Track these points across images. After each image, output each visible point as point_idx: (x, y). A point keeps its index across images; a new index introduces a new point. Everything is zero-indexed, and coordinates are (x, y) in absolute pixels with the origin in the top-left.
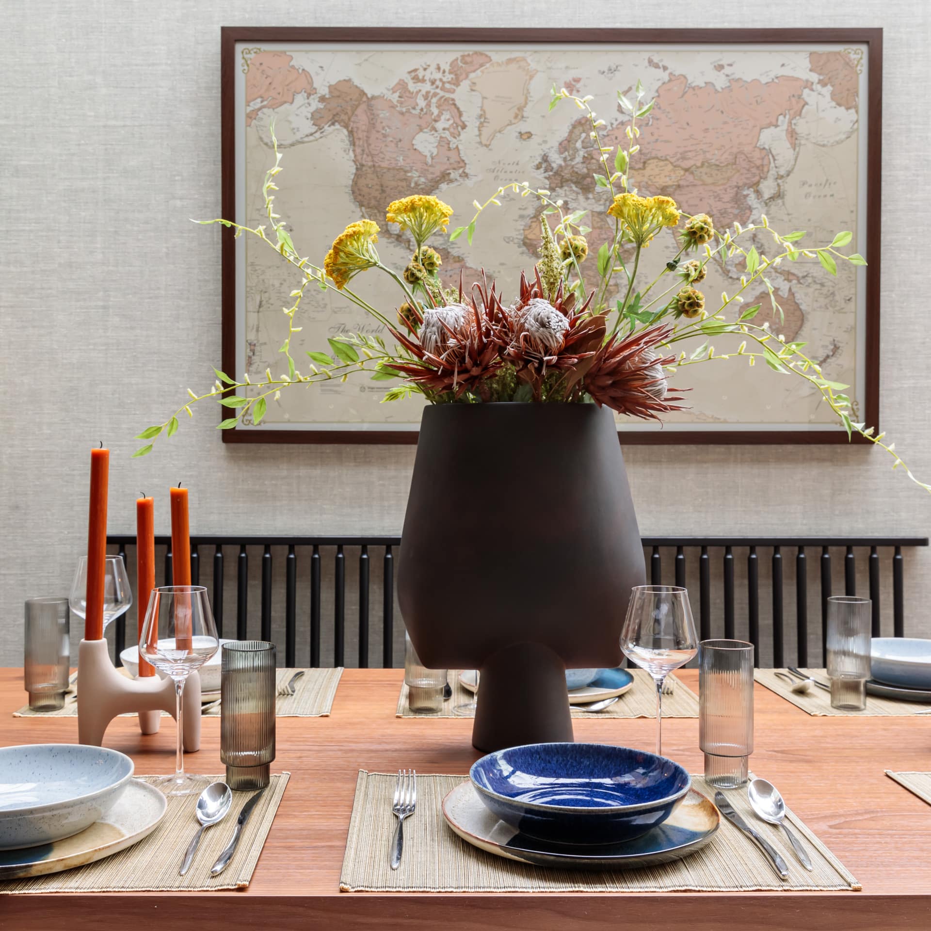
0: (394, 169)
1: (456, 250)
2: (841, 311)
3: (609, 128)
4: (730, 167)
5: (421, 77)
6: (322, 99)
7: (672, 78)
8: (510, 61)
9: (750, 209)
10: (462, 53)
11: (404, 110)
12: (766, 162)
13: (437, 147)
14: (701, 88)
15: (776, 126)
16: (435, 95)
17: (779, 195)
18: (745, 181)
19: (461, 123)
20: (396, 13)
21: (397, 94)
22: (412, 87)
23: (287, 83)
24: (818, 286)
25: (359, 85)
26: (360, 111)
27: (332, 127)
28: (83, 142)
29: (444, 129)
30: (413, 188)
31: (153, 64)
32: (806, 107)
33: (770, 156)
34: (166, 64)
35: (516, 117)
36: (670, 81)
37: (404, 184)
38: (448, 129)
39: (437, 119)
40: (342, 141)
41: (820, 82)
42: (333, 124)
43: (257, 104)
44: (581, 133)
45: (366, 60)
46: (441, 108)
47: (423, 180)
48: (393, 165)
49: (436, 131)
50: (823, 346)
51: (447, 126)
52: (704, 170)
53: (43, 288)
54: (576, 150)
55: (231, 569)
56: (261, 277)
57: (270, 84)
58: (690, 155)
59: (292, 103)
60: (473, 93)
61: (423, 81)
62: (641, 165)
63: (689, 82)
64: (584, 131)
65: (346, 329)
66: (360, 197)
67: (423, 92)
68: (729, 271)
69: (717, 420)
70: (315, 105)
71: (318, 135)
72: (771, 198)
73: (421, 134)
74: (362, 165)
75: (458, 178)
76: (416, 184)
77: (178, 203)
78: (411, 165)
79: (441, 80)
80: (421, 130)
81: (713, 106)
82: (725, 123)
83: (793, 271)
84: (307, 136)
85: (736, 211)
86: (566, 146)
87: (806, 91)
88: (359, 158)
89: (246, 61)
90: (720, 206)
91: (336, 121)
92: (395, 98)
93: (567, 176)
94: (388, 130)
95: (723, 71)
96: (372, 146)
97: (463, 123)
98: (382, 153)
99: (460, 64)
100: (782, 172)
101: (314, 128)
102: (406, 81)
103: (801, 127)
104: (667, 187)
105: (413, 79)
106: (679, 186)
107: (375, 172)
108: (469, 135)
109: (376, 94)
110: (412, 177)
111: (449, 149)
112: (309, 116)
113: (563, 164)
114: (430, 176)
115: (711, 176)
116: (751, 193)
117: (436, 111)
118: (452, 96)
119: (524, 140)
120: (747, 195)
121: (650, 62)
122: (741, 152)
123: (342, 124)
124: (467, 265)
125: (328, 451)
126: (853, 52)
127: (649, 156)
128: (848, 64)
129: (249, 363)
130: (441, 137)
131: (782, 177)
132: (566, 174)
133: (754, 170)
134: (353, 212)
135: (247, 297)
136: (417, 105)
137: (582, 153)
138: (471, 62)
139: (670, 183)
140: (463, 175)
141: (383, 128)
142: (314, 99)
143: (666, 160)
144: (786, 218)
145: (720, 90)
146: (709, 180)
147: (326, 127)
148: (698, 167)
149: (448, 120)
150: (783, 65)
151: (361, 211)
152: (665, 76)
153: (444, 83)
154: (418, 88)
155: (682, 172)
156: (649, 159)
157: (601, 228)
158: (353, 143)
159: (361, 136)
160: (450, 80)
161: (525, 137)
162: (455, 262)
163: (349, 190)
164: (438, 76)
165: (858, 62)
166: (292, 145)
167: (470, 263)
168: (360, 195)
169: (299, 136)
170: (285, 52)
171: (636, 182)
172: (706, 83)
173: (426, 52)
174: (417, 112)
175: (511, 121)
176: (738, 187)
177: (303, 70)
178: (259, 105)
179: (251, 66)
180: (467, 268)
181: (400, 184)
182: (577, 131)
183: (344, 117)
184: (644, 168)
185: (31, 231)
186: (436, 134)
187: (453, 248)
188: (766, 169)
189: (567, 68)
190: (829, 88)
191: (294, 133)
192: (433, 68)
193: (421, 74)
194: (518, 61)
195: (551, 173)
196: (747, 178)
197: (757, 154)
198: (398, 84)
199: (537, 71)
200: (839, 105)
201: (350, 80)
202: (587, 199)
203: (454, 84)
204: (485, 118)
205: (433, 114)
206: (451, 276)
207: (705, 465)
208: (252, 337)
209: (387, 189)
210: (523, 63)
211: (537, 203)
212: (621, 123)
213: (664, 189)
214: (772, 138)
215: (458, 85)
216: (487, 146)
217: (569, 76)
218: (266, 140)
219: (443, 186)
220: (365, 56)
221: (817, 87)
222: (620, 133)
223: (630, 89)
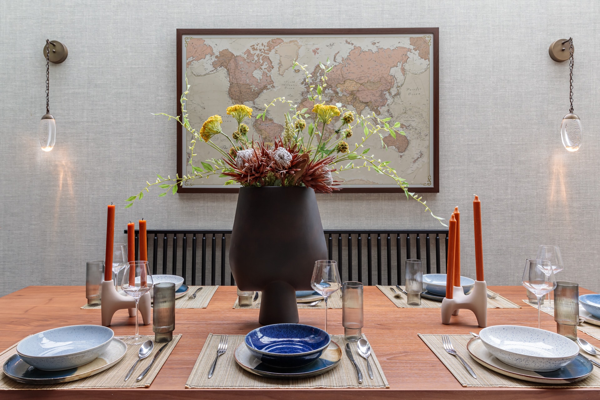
0: (245, 84)
1: (270, 116)
2: (423, 140)
4: (378, 83)
5: (255, 48)
6: (217, 57)
7: (356, 48)
8: (291, 42)
9: (387, 99)
10: (272, 39)
11: (249, 61)
12: (393, 81)
13: (262, 76)
14: (367, 52)
15: (397, 67)
16: (261, 55)
17: (398, 94)
18: (384, 88)
19: (271, 66)
20: (246, 23)
21: (246, 55)
22: (252, 52)
23: (203, 51)
24: (414, 130)
25: (231, 51)
26: (231, 62)
27: (221, 68)
28: (122, 74)
29: (265, 69)
30: (253, 92)
31: (150, 43)
32: (409, 59)
33: (395, 79)
34: (155, 43)
36: (354, 49)
37: (249, 90)
38: (266, 69)
39: (262, 64)
40: (225, 73)
41: (414, 49)
42: (221, 67)
43: (191, 59)
44: (319, 70)
45: (234, 42)
46: (264, 60)
47: (257, 89)
48: (245, 83)
49: (262, 69)
50: (416, 154)
51: (266, 67)
52: (368, 84)
53: (106, 132)
54: (317, 77)
55: (180, 243)
57: (196, 51)
58: (363, 78)
59: (205, 59)
60: (276, 54)
61: (256, 50)
62: (343, 82)
63: (362, 49)
65: (226, 147)
66: (232, 96)
67: (257, 54)
69: (374, 183)
70: (214, 59)
71: (215, 71)
72: (395, 95)
73: (256, 70)
74: (233, 83)
75: (271, 88)
76: (254, 90)
77: (160, 98)
78: (252, 83)
79: (264, 49)
80: (256, 69)
81: (372, 59)
82: (376, 65)
83: (404, 124)
84: (211, 71)
85: (381, 100)
86: (313, 75)
87: (409, 53)
88: (231, 80)
89: (187, 42)
90: (374, 98)
91: (222, 66)
92: (245, 56)
94: (243, 69)
95: (375, 45)
96: (237, 76)
97: (272, 66)
98: (240, 78)
99: (271, 43)
100: (399, 85)
101: (214, 69)
102: (250, 50)
103: (407, 67)
104: (353, 91)
105: (252, 49)
106: (358, 91)
107: (238, 86)
108: (274, 71)
109: (238, 55)
110: (252, 88)
111: (267, 76)
112: (212, 64)
113: (312, 82)
114: (259, 87)
115: (371, 86)
116: (387, 93)
117: (261, 62)
118: (268, 55)
119: (297, 73)
120: (385, 94)
121: (346, 41)
122: (383, 77)
123: (225, 67)
124: (274, 122)
125: (219, 196)
126: (427, 37)
127: (346, 78)
128: (425, 42)
129: (188, 161)
130: (264, 72)
131: (399, 86)
133: (388, 84)
134: (229, 101)
135: (187, 135)
136: (254, 59)
137: (320, 78)
138: (276, 42)
139: (355, 89)
140: (272, 86)
141: (241, 68)
142: (213, 57)
143: (353, 80)
144: (401, 103)
145: (374, 53)
146: (370, 88)
147: (218, 68)
148: (366, 83)
149: (267, 65)
150: (399, 42)
151: (232, 100)
152: (352, 47)
153: (265, 50)
154: (254, 53)
155: (359, 85)
156: (346, 80)
158: (229, 74)
159: (232, 71)
160: (267, 49)
161: (297, 71)
162: (270, 121)
163: (227, 93)
164: (263, 47)
165: (429, 41)
166: (205, 75)
167: (275, 121)
168: (232, 95)
169: (207, 71)
170: (202, 39)
171: (341, 89)
172: (368, 50)
173: (258, 38)
174: (254, 62)
175: (291, 65)
176: (382, 91)
177: (209, 45)
178: (192, 60)
179: (188, 44)
180: (274, 123)
181: (248, 90)
182: (317, 69)
183: (225, 64)
184: (344, 83)
185: (101, 109)
186: (262, 71)
187: (269, 115)
188: (393, 84)
189: (313, 44)
190: (418, 51)
191: (206, 70)
192: (260, 45)
193: (256, 47)
194: (294, 42)
195: (307, 86)
196: (385, 87)
197: (389, 78)
198: (247, 51)
199: (302, 46)
200: (422, 58)
201: (228, 49)
203: (269, 51)
204: (281, 64)
205: (260, 62)
206: (268, 127)
207: (370, 201)
208: (189, 151)
209: (243, 93)
210: (296, 43)
211: (302, 98)
212: (335, 66)
213: (352, 91)
214: (396, 71)
215: (270, 51)
216: (282, 75)
217: (314, 48)
218: (194, 73)
219: (265, 91)
220: (234, 40)
221: (413, 51)
222: (334, 70)
223: (339, 52)
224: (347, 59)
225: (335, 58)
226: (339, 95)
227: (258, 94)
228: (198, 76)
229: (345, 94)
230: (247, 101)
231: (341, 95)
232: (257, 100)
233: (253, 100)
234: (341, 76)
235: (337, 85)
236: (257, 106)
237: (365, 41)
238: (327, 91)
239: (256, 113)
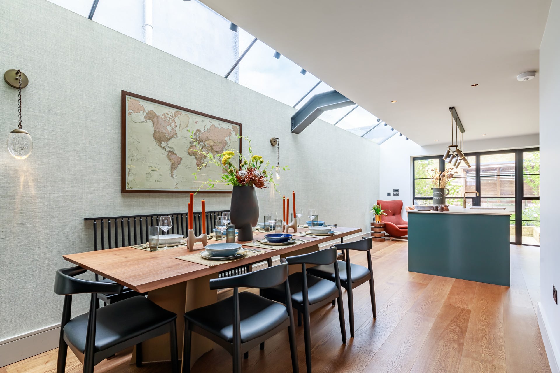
0: (162, 133)
3: (202, 132)
4: (221, 143)
6: (147, 113)
7: (213, 125)
8: (185, 115)
10: (176, 111)
11: (165, 120)
13: (171, 129)
15: (228, 137)
16: (171, 118)
21: (163, 116)
22: (166, 115)
23: (138, 108)
25: (155, 112)
28: (78, 109)
31: (100, 94)
32: (231, 135)
33: (227, 142)
34: (104, 95)
35: (186, 126)
37: (164, 136)
38: (174, 126)
40: (151, 124)
42: (149, 120)
45: (156, 107)
47: (168, 136)
49: (171, 126)
52: (217, 143)
53: (65, 149)
54: (197, 135)
56: (132, 153)
57: (134, 107)
58: (215, 140)
59: (139, 113)
60: (179, 120)
61: (169, 115)
62: (207, 140)
63: (215, 126)
64: (198, 132)
65: (152, 167)
66: (155, 138)
67: (169, 117)
70: (145, 115)
71: (146, 122)
72: (227, 150)
73: (168, 126)
74: (156, 131)
75: (175, 137)
76: (167, 137)
77: (108, 131)
78: (166, 132)
81: (218, 132)
82: (220, 135)
84: (143, 121)
86: (195, 134)
88: (155, 129)
89: (128, 100)
92: (163, 117)
94: (161, 124)
95: (220, 125)
96: (158, 127)
97: (176, 125)
98: (160, 128)
99: (176, 113)
100: (228, 145)
101: (145, 120)
103: (231, 138)
106: (213, 145)
107: (158, 132)
108: (177, 128)
109: (159, 115)
110: (166, 135)
111: (174, 131)
112: (144, 117)
113: (195, 138)
114: (170, 136)
117: (171, 122)
118: (174, 119)
121: (209, 121)
122: (223, 141)
124: (177, 156)
129: (129, 174)
133: (224, 144)
134: (153, 141)
135: (128, 157)
137: (198, 136)
138: (178, 113)
142: (145, 113)
143: (212, 140)
145: (220, 129)
149: (174, 124)
150: (228, 126)
151: (155, 140)
152: (211, 124)
153: (173, 116)
156: (209, 139)
158: (154, 125)
159: (155, 124)
161: (188, 131)
162: (175, 155)
163: (153, 135)
164: (172, 114)
165: (238, 128)
166: (140, 123)
169: (141, 121)
170: (138, 100)
171: (207, 143)
172: (217, 127)
173: (169, 109)
174: (167, 121)
176: (222, 147)
177: (142, 106)
178: (132, 111)
183: (152, 119)
185: (61, 132)
187: (174, 152)
188: (226, 144)
189: (196, 119)
190: (235, 132)
192: (171, 112)
193: (168, 113)
196: (224, 146)
197: (225, 142)
198: (163, 114)
199: (190, 118)
200: (236, 135)
201: (153, 111)
202: (199, 145)
204: (181, 125)
206: (174, 158)
208: (129, 167)
209: (161, 137)
210: (188, 116)
211: (190, 145)
212: (205, 132)
213: (211, 145)
214: (227, 139)
215: (176, 117)
216: (181, 131)
217: (196, 121)
218: (133, 120)
219: (173, 138)
221: (233, 131)
222: (204, 133)
223: (206, 125)
224: (209, 129)
225: (204, 127)
227: (169, 139)
228: (135, 122)
230: (164, 142)
231: (207, 146)
232: (168, 142)
234: (207, 137)
235: (205, 141)
236: (168, 146)
237: (216, 123)
238: (201, 143)
239: (168, 149)
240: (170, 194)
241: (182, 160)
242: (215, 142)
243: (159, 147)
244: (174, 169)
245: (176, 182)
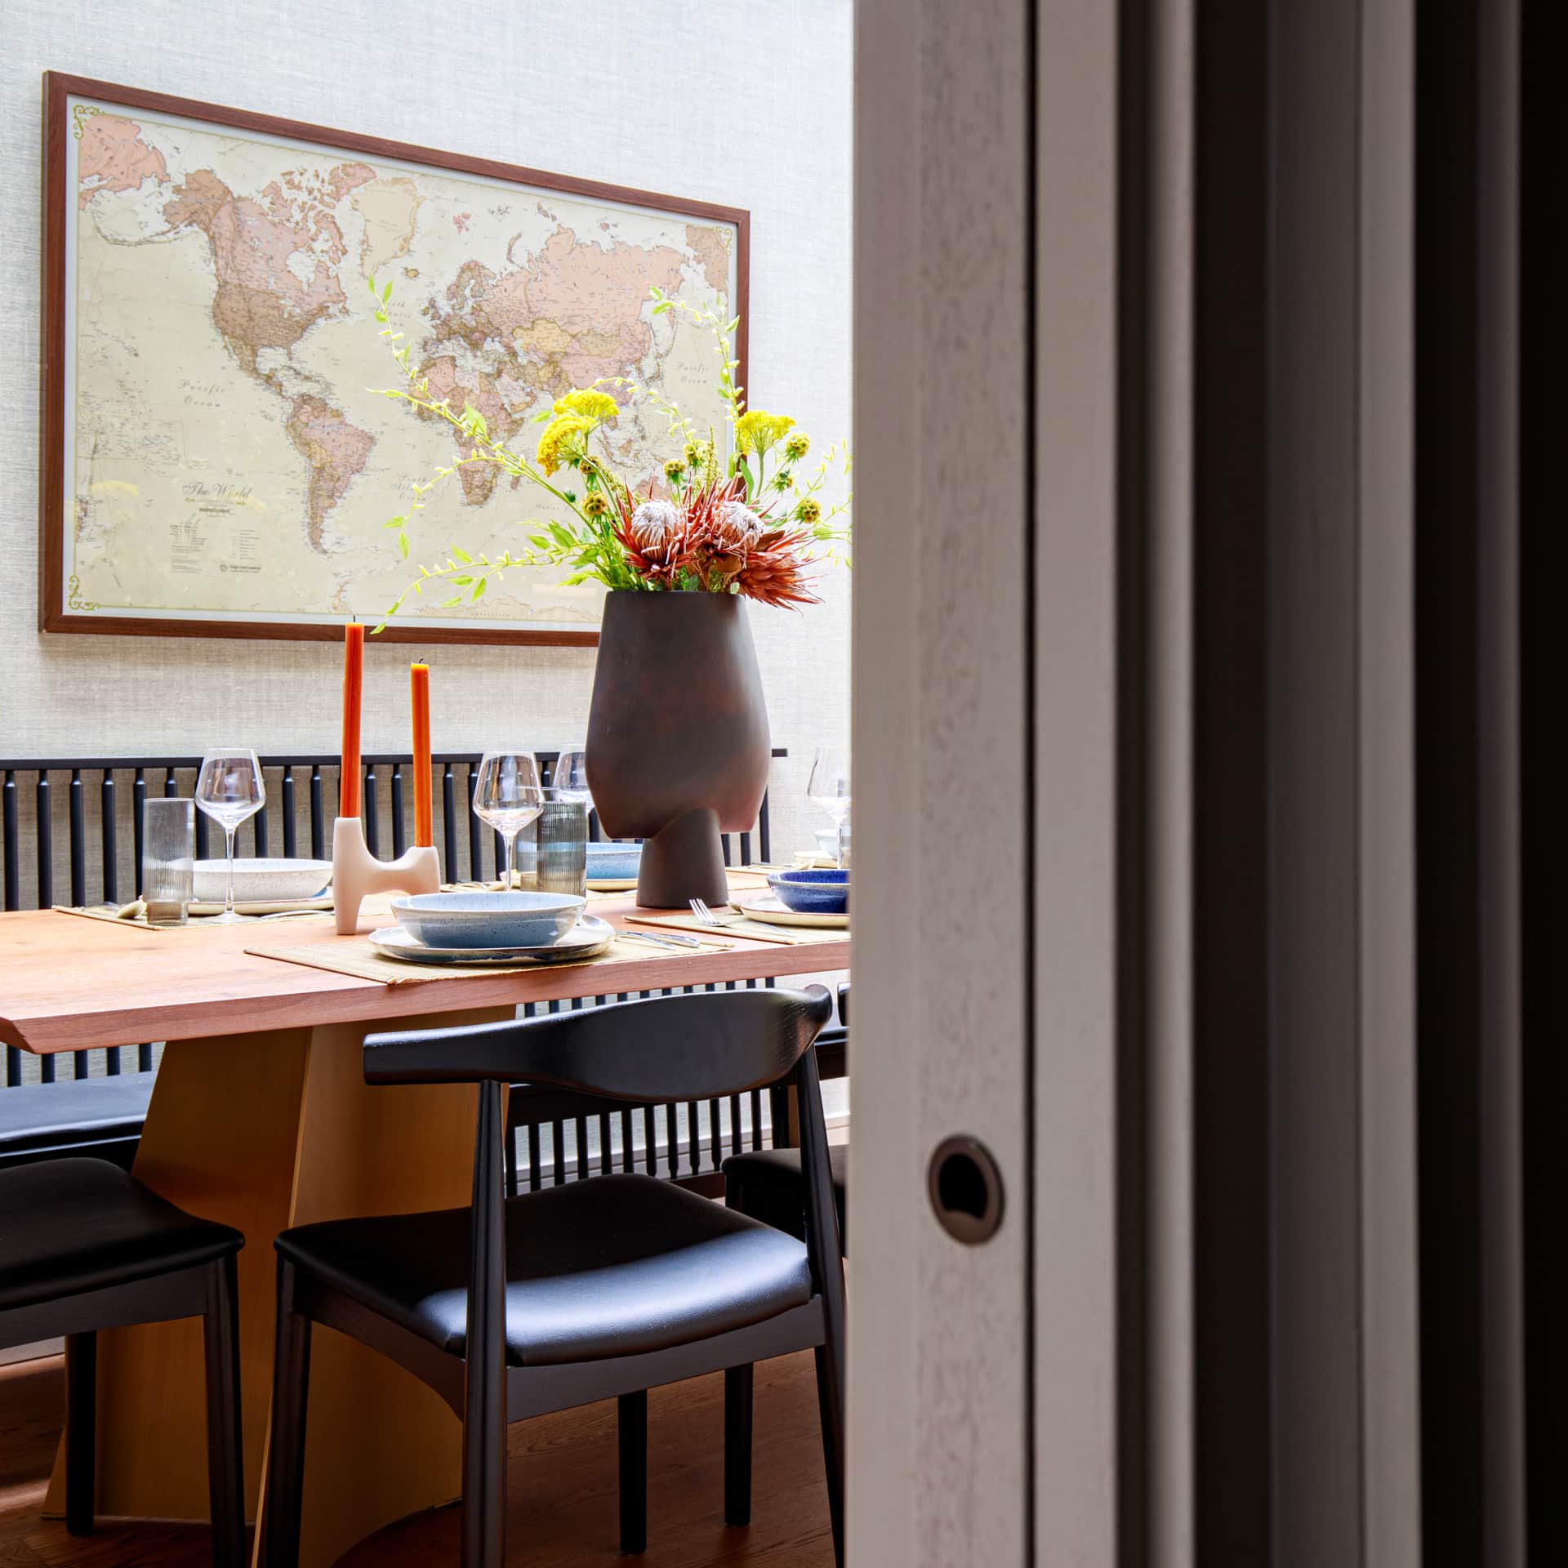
0: (264, 292)
1: (334, 402)
3: (498, 277)
4: (614, 338)
5: (296, 183)
6: (177, 190)
7: (562, 230)
8: (396, 181)
10: (343, 162)
11: (277, 220)
12: (646, 337)
13: (314, 272)
14: (588, 246)
16: (313, 207)
17: (659, 376)
18: (628, 356)
19: (342, 248)
20: (260, 94)
21: (269, 199)
22: (286, 193)
23: (133, 161)
25: (222, 180)
26: (221, 213)
27: (189, 228)
29: (322, 252)
30: (286, 319)
32: (683, 284)
33: (651, 331)
35: (402, 249)
36: (558, 233)
37: (275, 313)
38: (327, 252)
39: (314, 237)
40: (201, 247)
41: (695, 258)
42: (190, 224)
43: (93, 182)
44: (470, 279)
45: (232, 149)
46: (320, 225)
47: (298, 310)
48: (263, 287)
49: (314, 253)
51: (325, 248)
52: (590, 338)
54: (465, 299)
56: (97, 413)
57: (111, 158)
58: (577, 320)
59: (138, 189)
60: (356, 213)
61: (299, 188)
62: (530, 325)
63: (577, 238)
64: (473, 278)
65: (204, 489)
66: (222, 323)
67: (299, 202)
68: (612, 454)
70: (169, 196)
71: (171, 235)
72: (651, 378)
73: (296, 252)
74: (226, 282)
75: (338, 314)
76: (291, 316)
78: (284, 290)
79: (319, 190)
80: (296, 249)
81: (599, 269)
82: (610, 289)
84: (158, 234)
85: (620, 389)
86: (454, 292)
87: (683, 266)
88: (222, 272)
89: (80, 123)
91: (195, 221)
93: (455, 327)
94: (257, 243)
95: (608, 231)
96: (237, 261)
97: (344, 247)
98: (249, 269)
99: (342, 175)
100: (662, 352)
101: (167, 226)
102: (279, 185)
104: (554, 353)
105: (288, 183)
106: (566, 354)
107: (241, 293)
108: (349, 264)
109: (244, 195)
110: (286, 306)
111: (328, 277)
112: (161, 209)
113: (452, 313)
114: (306, 308)
115: (597, 346)
116: (633, 369)
117: (313, 228)
118: (331, 212)
119: (411, 278)
120: (631, 372)
121: (540, 208)
122: (625, 324)
123: (201, 226)
124: (347, 421)
126: (724, 232)
127: (537, 315)
128: (720, 243)
129: (80, 527)
130: (319, 261)
131: (662, 356)
132: (454, 324)
133: (637, 345)
134: (214, 340)
135: (77, 438)
136: (292, 217)
137: (471, 302)
138: (354, 175)
139: (557, 349)
140: (343, 310)
141: (252, 239)
142: (167, 188)
143: (554, 322)
145: (605, 251)
146: (595, 351)
147: (182, 226)
148: (584, 335)
149: (328, 241)
150: (663, 234)
151: (223, 338)
152: (555, 226)
153: (322, 195)
154: (292, 197)
155: (569, 338)
156: (538, 319)
157: (489, 392)
158: (215, 253)
159: (224, 244)
160: (329, 192)
161: (411, 274)
162: (334, 416)
163: (209, 311)
164: (317, 184)
165: (728, 242)
166: (139, 243)
167: (350, 419)
168: (223, 320)
169: (147, 233)
170: (131, 120)
171: (525, 344)
172: (592, 242)
173: (303, 152)
174: (291, 224)
175: (396, 253)
176: (622, 362)
177: (154, 147)
178: (96, 184)
179: (85, 129)
180: (346, 425)
181: (271, 312)
182: (466, 276)
183: (203, 217)
184: (532, 329)
186: (313, 257)
187: (331, 399)
188: (647, 345)
189: (456, 200)
190: (704, 266)
191: (141, 229)
192: (310, 174)
193: (297, 178)
194: (405, 183)
195: (438, 322)
196: (630, 354)
197: (639, 328)
198: (270, 186)
199: (425, 199)
200: (712, 286)
201: (211, 172)
202: (475, 356)
203: (334, 198)
204: (368, 246)
205: (309, 230)
206: (328, 434)
208: (83, 491)
209: (256, 317)
210: (410, 187)
211: (424, 356)
212: (512, 274)
213: (552, 354)
214: (653, 311)
215: (339, 201)
216: (371, 279)
217: (458, 212)
218: (105, 232)
219: (321, 321)
220: (231, 144)
221: (693, 263)
222: (509, 285)
223: (520, 236)
224: (541, 259)
225: (510, 250)
226: (519, 359)
227: (300, 328)
228: (116, 242)
229: (535, 359)
230: (270, 346)
231: (525, 362)
232: (297, 346)
233: (286, 344)
234: (525, 305)
235: (514, 330)
236: (297, 366)
237: (583, 216)
238: (488, 345)
239: (294, 388)
240: (303, 645)
241: (375, 448)
242: (573, 337)
243: (242, 374)
244: (327, 502)
245: (336, 575)
